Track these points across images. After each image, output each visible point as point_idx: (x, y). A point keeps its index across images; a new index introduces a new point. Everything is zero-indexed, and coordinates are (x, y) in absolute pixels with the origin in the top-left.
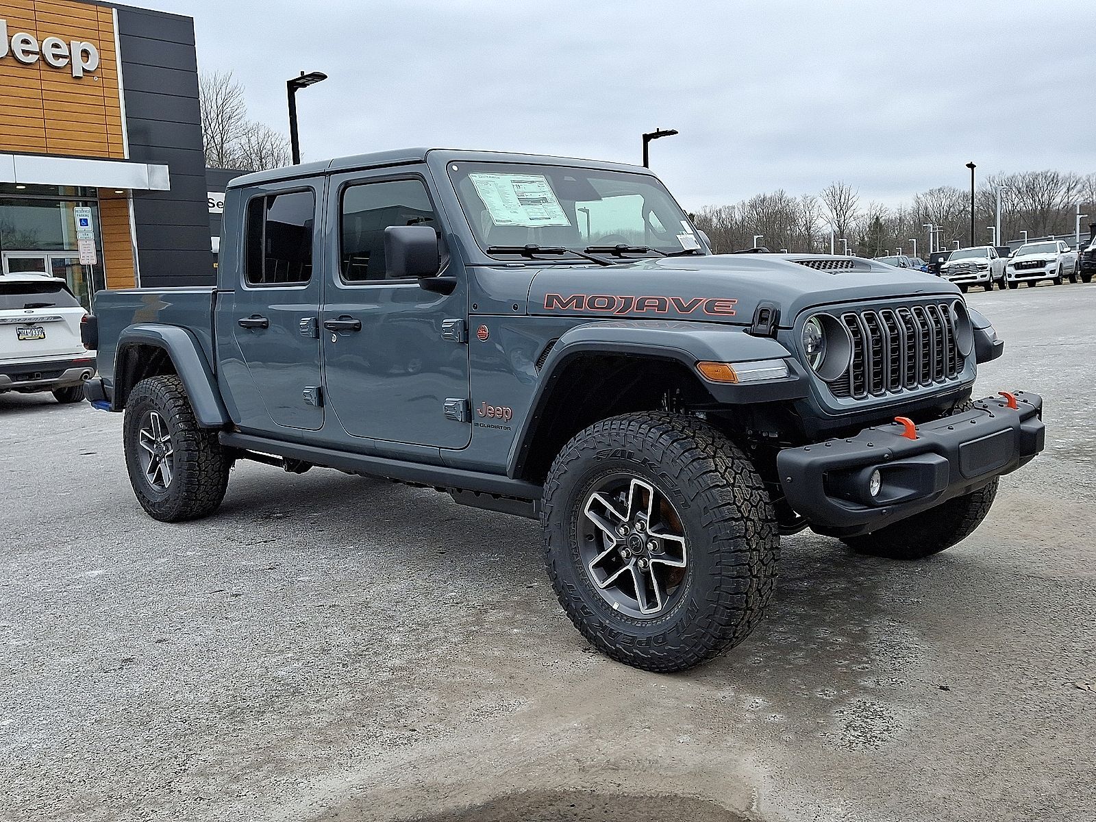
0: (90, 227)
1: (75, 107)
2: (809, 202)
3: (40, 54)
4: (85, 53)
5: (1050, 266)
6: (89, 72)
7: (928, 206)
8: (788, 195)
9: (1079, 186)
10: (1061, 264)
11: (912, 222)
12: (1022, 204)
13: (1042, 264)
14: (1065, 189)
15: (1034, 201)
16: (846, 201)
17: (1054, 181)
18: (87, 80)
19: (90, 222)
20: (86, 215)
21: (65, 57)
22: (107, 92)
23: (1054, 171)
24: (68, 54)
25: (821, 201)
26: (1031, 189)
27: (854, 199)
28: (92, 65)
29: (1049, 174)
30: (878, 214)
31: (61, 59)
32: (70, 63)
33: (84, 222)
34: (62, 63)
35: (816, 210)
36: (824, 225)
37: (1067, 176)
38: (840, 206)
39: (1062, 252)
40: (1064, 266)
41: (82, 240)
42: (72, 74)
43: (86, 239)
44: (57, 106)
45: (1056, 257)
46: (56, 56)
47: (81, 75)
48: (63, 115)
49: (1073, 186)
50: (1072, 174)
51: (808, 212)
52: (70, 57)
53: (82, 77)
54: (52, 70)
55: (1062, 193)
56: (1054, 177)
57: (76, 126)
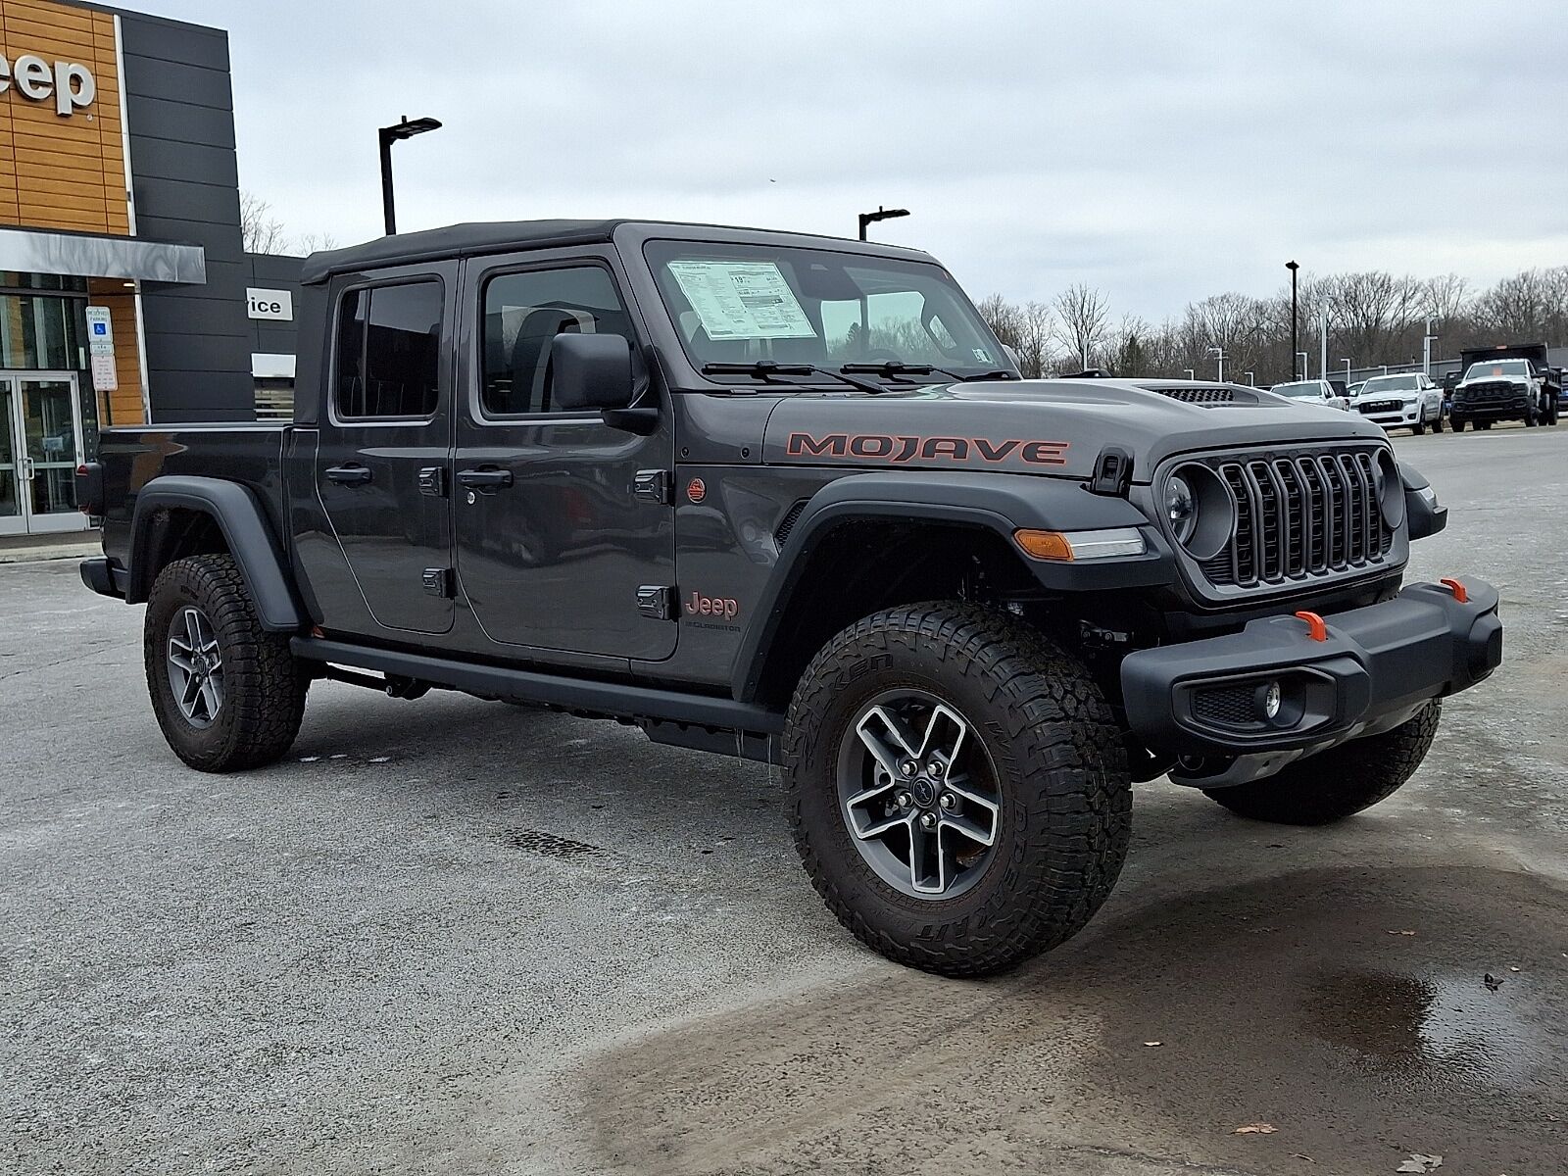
0: (108, 336)
1: (62, 159)
2: (1037, 313)
3: (11, 79)
4: (76, 80)
5: (1408, 409)
6: (80, 107)
7: (1207, 321)
8: (1008, 302)
9: (1419, 296)
10: (1423, 405)
11: (1181, 345)
12: (1339, 320)
13: (1397, 405)
14: (1400, 299)
15: (1356, 315)
16: (1091, 312)
17: (1384, 287)
18: (77, 119)
19: (108, 327)
20: (103, 319)
21: (45, 85)
22: (106, 137)
23: (1384, 273)
24: (51, 81)
25: (1054, 311)
26: (1352, 300)
27: (1102, 310)
28: (85, 97)
29: (1377, 277)
30: (1134, 332)
31: (41, 88)
32: (54, 94)
33: (100, 329)
34: (42, 93)
35: (1047, 324)
36: (1059, 347)
37: (1403, 279)
38: (1082, 319)
39: (1424, 389)
40: (1428, 408)
41: (96, 355)
42: (56, 110)
43: (102, 354)
44: (36, 156)
45: (1416, 395)
46: (34, 84)
47: (70, 112)
48: (42, 171)
49: (1410, 294)
50: (1409, 278)
51: (1035, 329)
52: (53, 85)
53: (70, 115)
54: (26, 103)
55: (1395, 304)
56: (1384, 282)
57: (61, 187)
